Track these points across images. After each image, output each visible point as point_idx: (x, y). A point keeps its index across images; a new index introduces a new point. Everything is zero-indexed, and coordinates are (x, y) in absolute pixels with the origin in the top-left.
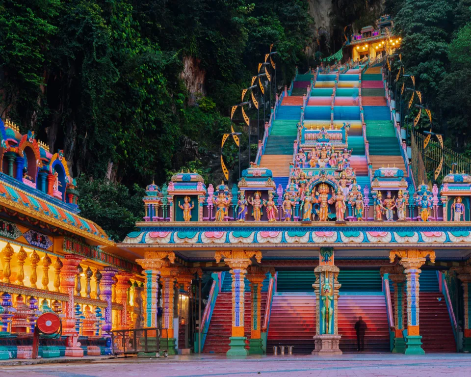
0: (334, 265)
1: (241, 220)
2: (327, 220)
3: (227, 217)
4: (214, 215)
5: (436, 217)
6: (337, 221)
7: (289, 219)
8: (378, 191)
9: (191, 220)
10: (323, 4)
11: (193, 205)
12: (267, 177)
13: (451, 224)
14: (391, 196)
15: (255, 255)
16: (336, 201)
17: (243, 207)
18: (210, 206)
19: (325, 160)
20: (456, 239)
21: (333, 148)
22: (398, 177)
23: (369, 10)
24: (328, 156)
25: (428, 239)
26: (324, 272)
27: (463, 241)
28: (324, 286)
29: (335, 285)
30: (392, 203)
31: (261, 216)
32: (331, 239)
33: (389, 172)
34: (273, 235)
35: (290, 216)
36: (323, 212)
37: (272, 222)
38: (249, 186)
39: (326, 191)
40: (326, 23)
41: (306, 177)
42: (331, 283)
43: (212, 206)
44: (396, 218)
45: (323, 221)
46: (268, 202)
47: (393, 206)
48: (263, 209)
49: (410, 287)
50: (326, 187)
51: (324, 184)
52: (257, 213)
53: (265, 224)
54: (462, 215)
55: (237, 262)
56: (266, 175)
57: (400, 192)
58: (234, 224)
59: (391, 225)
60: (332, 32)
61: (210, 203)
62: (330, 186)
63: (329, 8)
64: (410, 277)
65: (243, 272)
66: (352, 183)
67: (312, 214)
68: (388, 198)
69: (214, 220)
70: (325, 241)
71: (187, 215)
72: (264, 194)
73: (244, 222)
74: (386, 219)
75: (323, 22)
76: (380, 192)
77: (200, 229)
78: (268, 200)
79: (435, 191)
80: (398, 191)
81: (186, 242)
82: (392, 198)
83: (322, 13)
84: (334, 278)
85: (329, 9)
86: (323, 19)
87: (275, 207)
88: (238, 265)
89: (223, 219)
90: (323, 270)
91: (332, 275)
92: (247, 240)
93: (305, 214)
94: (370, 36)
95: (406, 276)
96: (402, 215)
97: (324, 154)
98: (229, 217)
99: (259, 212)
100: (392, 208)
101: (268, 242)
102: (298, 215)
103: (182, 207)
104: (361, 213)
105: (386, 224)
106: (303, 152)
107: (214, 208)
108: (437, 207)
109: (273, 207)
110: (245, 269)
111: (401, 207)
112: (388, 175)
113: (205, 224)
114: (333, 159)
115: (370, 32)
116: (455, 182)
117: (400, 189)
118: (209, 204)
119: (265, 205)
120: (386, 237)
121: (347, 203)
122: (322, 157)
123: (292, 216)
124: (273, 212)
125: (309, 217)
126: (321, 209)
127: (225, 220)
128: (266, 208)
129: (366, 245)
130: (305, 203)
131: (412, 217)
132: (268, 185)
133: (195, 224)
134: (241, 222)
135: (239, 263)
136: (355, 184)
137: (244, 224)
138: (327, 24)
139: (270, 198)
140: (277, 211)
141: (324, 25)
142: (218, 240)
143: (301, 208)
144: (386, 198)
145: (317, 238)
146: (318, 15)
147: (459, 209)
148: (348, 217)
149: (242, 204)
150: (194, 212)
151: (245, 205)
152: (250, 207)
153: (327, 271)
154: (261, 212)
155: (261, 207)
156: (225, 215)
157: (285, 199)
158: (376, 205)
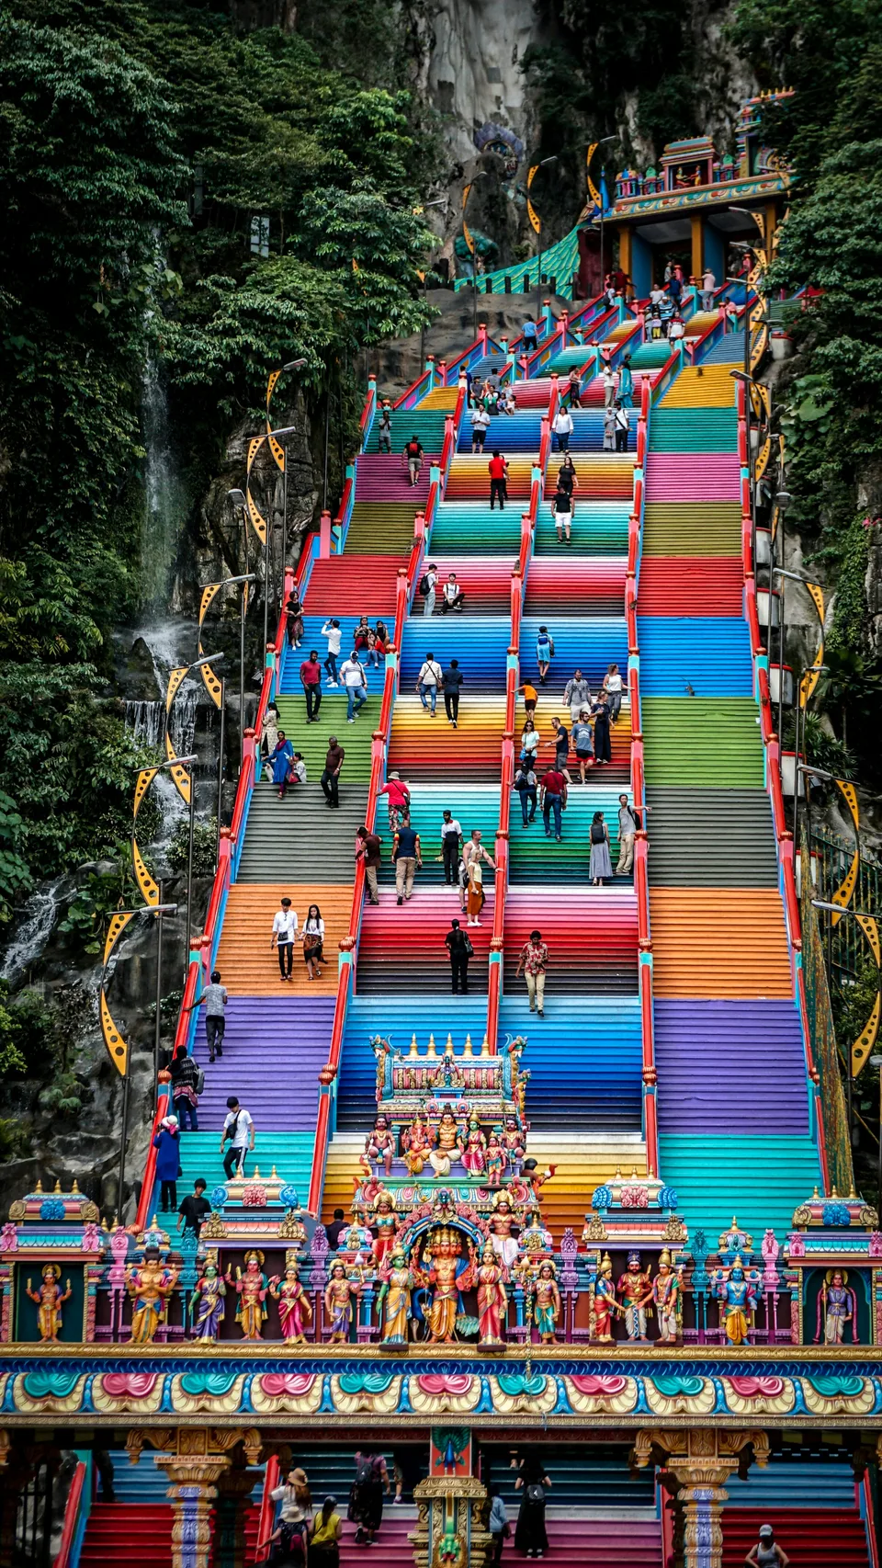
0: (470, 1476)
1: (205, 1339)
2: (453, 1338)
3: (165, 1328)
4: (128, 1321)
5: (772, 1327)
6: (482, 1343)
7: (342, 1335)
8: (603, 1252)
9: (61, 1335)
10: (496, 12)
11: (69, 1291)
12: (281, 1209)
13: (814, 1353)
14: (641, 1264)
15: (241, 1443)
16: (481, 1283)
17: (211, 1299)
18: (117, 1291)
19: (449, 1153)
20: (822, 1403)
21: (474, 1117)
22: (660, 1210)
23: (705, 35)
24: (459, 1141)
25: (742, 1402)
26: (442, 1500)
27: (842, 1411)
28: (442, 1543)
29: (475, 1535)
30: (644, 1285)
31: (264, 1322)
32: (463, 1400)
33: (635, 1193)
34: (298, 1389)
35: (347, 1327)
36: (442, 1312)
37: (293, 1346)
38: (230, 1236)
39: (453, 1249)
40: (513, 92)
41: (394, 1205)
42: (463, 1533)
43: (122, 1293)
44: (653, 1332)
45: (441, 1340)
46: (285, 1286)
47: (645, 1295)
48: (271, 1304)
49: (693, 1545)
50: (452, 1239)
51: (445, 1231)
52: (251, 1317)
53: (273, 1350)
54: (847, 1325)
55: (190, 1466)
56: (279, 1204)
57: (664, 1257)
58: (185, 1350)
59: (639, 1357)
60: (535, 133)
61: (119, 1282)
62: (463, 1235)
63: (521, 26)
64: (694, 1513)
65: (207, 1496)
66: (528, 1223)
67: (410, 1321)
68: (631, 1271)
69: (127, 1335)
70: (446, 1410)
71: (48, 1319)
72: (274, 1258)
73: (214, 1346)
74: (627, 1337)
75: (496, 89)
76: (606, 1257)
77: (86, 1364)
78: (284, 1279)
79: (770, 1251)
80: (659, 1252)
81: (48, 1409)
82: (643, 1270)
83: (492, 49)
84: (473, 1514)
85: (524, 31)
86: (493, 75)
87: (304, 1300)
88: (193, 1476)
89: (153, 1333)
90: (438, 1494)
91: (464, 1508)
92: (221, 1403)
93: (389, 1325)
94: (704, 181)
95: (685, 1509)
96: (670, 1326)
97: (447, 1136)
98: (169, 1329)
99: (258, 1311)
100: (642, 1303)
101: (283, 1409)
102: (369, 1322)
103: (36, 1297)
104: (551, 1317)
105: (624, 1352)
106: (387, 1126)
107: (127, 1297)
108: (776, 1297)
109: (299, 1300)
110: (210, 1484)
111: (667, 1303)
112: (631, 1205)
113: (102, 1350)
114: (474, 1148)
115: (704, 165)
116: (827, 1227)
117: (665, 1249)
118: (115, 1287)
119: (276, 1295)
120: (622, 1398)
121: (511, 1286)
122: (443, 1144)
123: (353, 1326)
124: (297, 1314)
125: (400, 1329)
126: (437, 1306)
127: (157, 1337)
128: (278, 1302)
129: (563, 1423)
130: (390, 1287)
131: (701, 1327)
132: (285, 1234)
133: (74, 1350)
134: (204, 1346)
135: (197, 1468)
136: (535, 1226)
137: (213, 1351)
138: (516, 98)
139: (291, 1274)
140: (310, 1312)
141: (498, 100)
142: (141, 1402)
143: (379, 1306)
144: (627, 1271)
145: (423, 1397)
146: (472, 61)
147: (836, 1307)
148: (514, 1330)
149: (210, 1290)
150: (69, 1310)
151: (219, 1294)
152: (232, 1299)
153: (450, 1499)
154: (262, 1310)
155: (262, 1298)
156: (160, 1323)
157: (333, 1277)
158: (596, 1294)
